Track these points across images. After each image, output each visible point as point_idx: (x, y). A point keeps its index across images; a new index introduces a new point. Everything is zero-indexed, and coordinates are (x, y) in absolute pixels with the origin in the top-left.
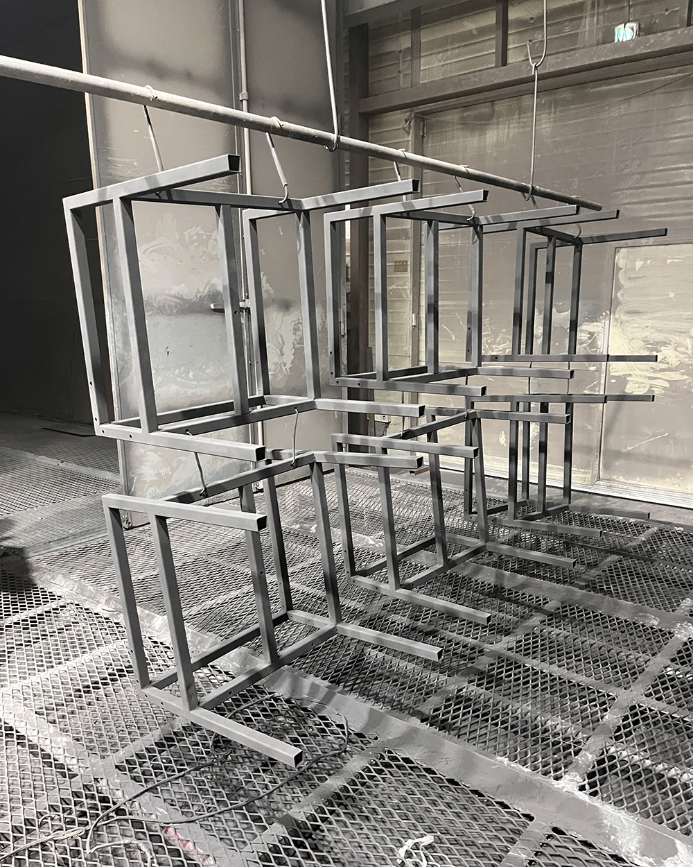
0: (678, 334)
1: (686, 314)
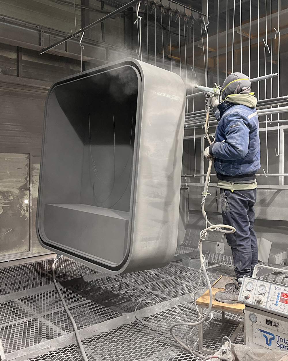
0: (12, 188)
1: (15, 180)
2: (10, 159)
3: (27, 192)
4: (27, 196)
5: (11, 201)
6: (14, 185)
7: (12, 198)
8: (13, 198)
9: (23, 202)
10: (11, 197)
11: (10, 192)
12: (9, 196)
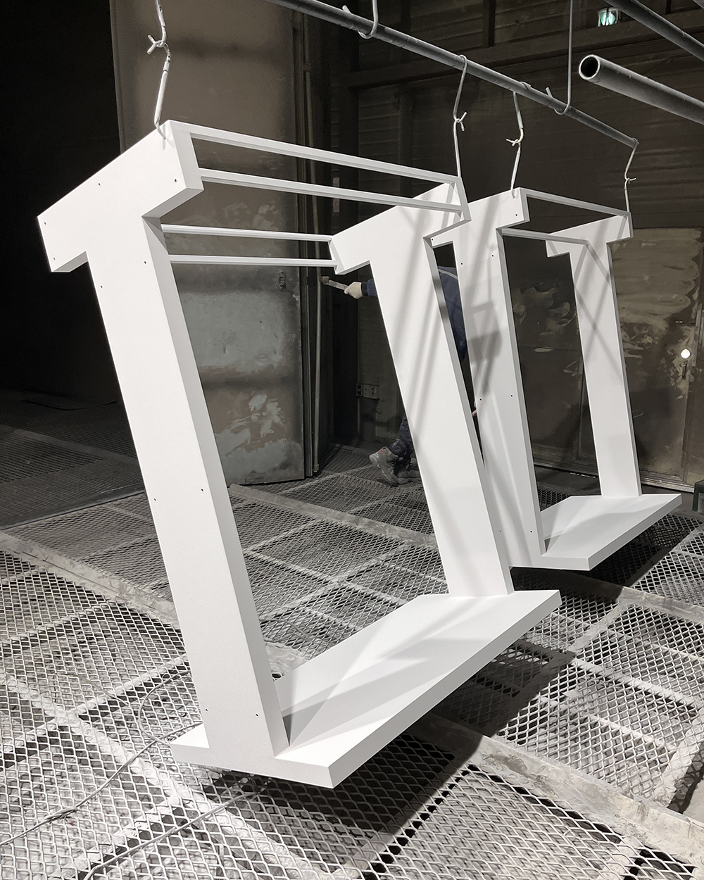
0: (652, 316)
1: (660, 297)
2: (653, 242)
3: (689, 330)
4: (687, 340)
5: (647, 348)
6: (658, 308)
7: (648, 340)
8: (650, 342)
9: (675, 355)
10: (648, 337)
11: (646, 325)
12: (642, 336)
